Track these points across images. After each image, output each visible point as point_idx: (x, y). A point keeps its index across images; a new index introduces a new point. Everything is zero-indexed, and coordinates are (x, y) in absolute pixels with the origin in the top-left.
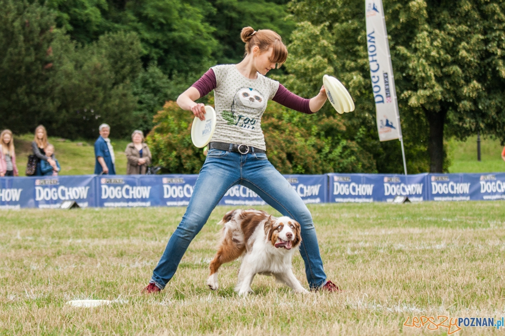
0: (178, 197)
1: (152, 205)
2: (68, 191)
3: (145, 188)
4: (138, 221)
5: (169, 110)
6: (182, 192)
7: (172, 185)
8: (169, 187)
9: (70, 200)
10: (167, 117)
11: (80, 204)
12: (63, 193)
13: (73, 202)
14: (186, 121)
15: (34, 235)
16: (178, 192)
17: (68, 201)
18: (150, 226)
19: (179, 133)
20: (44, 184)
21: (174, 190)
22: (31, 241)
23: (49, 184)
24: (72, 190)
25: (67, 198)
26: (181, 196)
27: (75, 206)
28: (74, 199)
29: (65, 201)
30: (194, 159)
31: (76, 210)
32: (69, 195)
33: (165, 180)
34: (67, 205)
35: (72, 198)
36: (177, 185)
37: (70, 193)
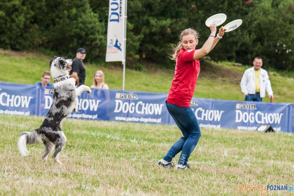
2: (264, 116)
9: (266, 124)
11: (274, 129)
12: (260, 118)
13: (269, 126)
15: (239, 153)
17: (264, 125)
20: (243, 108)
22: (238, 159)
24: (267, 116)
25: (263, 122)
27: (270, 129)
28: (269, 124)
29: (261, 125)
31: (271, 133)
32: (265, 120)
34: (263, 128)
35: (267, 122)
37: (266, 118)
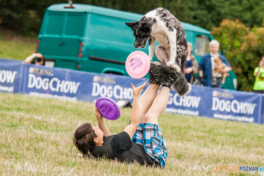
0: (225, 111)
1: (200, 115)
2: (123, 91)
3: (195, 98)
4: (190, 128)
5: (225, 27)
6: (229, 106)
7: (221, 99)
8: (217, 100)
9: (123, 99)
10: (221, 34)
12: (118, 92)
13: (127, 102)
14: (239, 40)
16: (226, 106)
18: (201, 134)
19: (231, 51)
20: (101, 81)
21: (222, 104)
23: (106, 82)
24: (127, 91)
25: (121, 97)
26: (228, 110)
27: (128, 105)
28: (128, 99)
29: (119, 100)
30: (242, 78)
31: (129, 109)
32: (123, 95)
33: (215, 93)
34: (121, 103)
35: (126, 98)
36: (226, 100)
37: (125, 93)
